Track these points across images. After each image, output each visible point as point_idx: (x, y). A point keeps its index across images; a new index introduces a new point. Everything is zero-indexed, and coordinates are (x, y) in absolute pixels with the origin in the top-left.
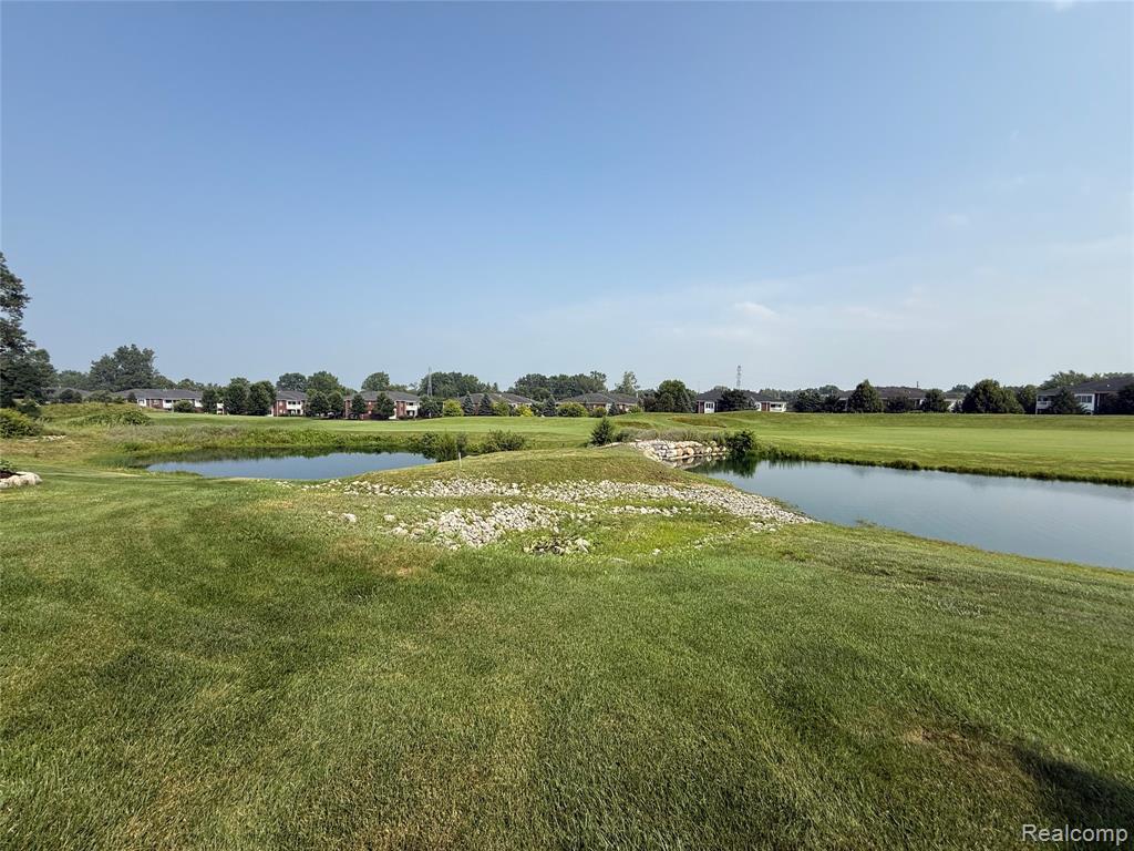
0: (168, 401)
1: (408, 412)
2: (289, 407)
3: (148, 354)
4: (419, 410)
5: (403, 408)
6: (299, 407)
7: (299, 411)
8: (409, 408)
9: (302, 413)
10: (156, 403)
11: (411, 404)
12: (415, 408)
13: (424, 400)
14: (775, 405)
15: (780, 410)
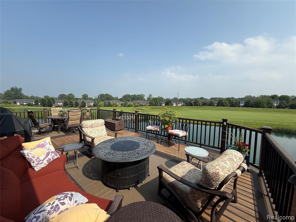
0: (25, 103)
1: (91, 105)
2: (59, 104)
3: (21, 89)
4: (94, 105)
5: (89, 104)
6: (62, 104)
7: (61, 105)
8: (91, 104)
9: (62, 105)
10: (22, 103)
11: (91, 103)
12: (92, 104)
13: (95, 102)
14: (179, 104)
15: (180, 105)
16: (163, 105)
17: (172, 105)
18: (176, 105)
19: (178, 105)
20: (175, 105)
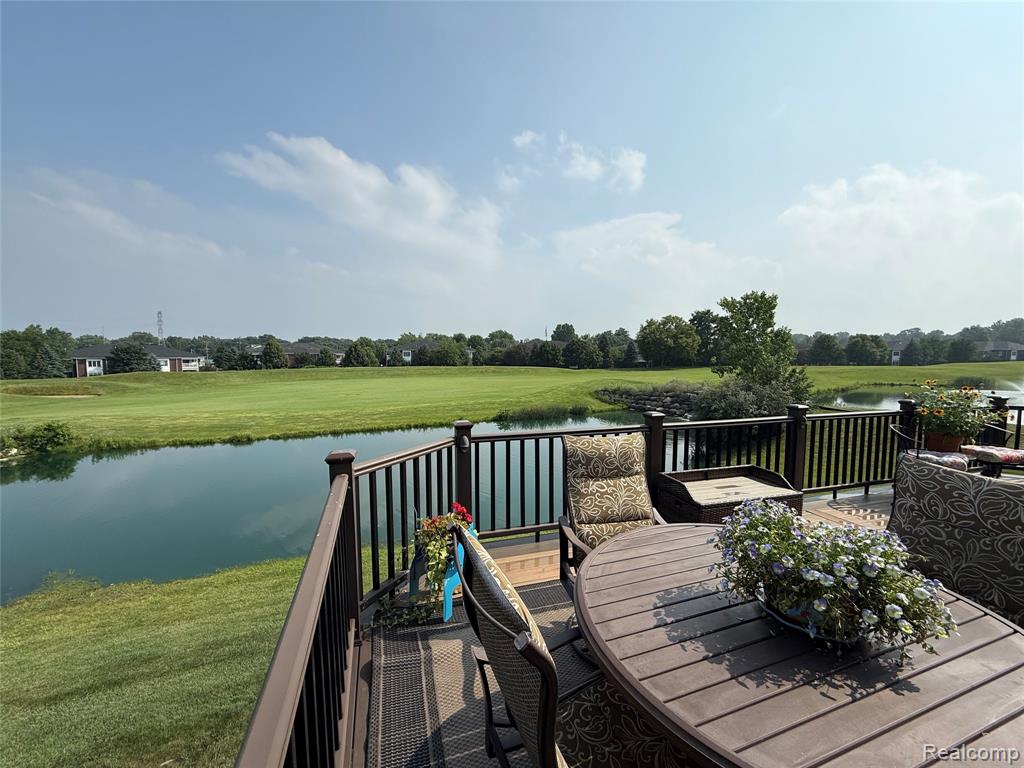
14: (188, 361)
15: (194, 366)
16: (90, 369)
17: (155, 369)
18: (173, 368)
19: (184, 368)
20: (166, 369)
